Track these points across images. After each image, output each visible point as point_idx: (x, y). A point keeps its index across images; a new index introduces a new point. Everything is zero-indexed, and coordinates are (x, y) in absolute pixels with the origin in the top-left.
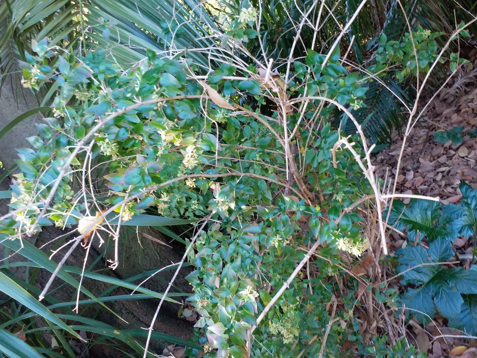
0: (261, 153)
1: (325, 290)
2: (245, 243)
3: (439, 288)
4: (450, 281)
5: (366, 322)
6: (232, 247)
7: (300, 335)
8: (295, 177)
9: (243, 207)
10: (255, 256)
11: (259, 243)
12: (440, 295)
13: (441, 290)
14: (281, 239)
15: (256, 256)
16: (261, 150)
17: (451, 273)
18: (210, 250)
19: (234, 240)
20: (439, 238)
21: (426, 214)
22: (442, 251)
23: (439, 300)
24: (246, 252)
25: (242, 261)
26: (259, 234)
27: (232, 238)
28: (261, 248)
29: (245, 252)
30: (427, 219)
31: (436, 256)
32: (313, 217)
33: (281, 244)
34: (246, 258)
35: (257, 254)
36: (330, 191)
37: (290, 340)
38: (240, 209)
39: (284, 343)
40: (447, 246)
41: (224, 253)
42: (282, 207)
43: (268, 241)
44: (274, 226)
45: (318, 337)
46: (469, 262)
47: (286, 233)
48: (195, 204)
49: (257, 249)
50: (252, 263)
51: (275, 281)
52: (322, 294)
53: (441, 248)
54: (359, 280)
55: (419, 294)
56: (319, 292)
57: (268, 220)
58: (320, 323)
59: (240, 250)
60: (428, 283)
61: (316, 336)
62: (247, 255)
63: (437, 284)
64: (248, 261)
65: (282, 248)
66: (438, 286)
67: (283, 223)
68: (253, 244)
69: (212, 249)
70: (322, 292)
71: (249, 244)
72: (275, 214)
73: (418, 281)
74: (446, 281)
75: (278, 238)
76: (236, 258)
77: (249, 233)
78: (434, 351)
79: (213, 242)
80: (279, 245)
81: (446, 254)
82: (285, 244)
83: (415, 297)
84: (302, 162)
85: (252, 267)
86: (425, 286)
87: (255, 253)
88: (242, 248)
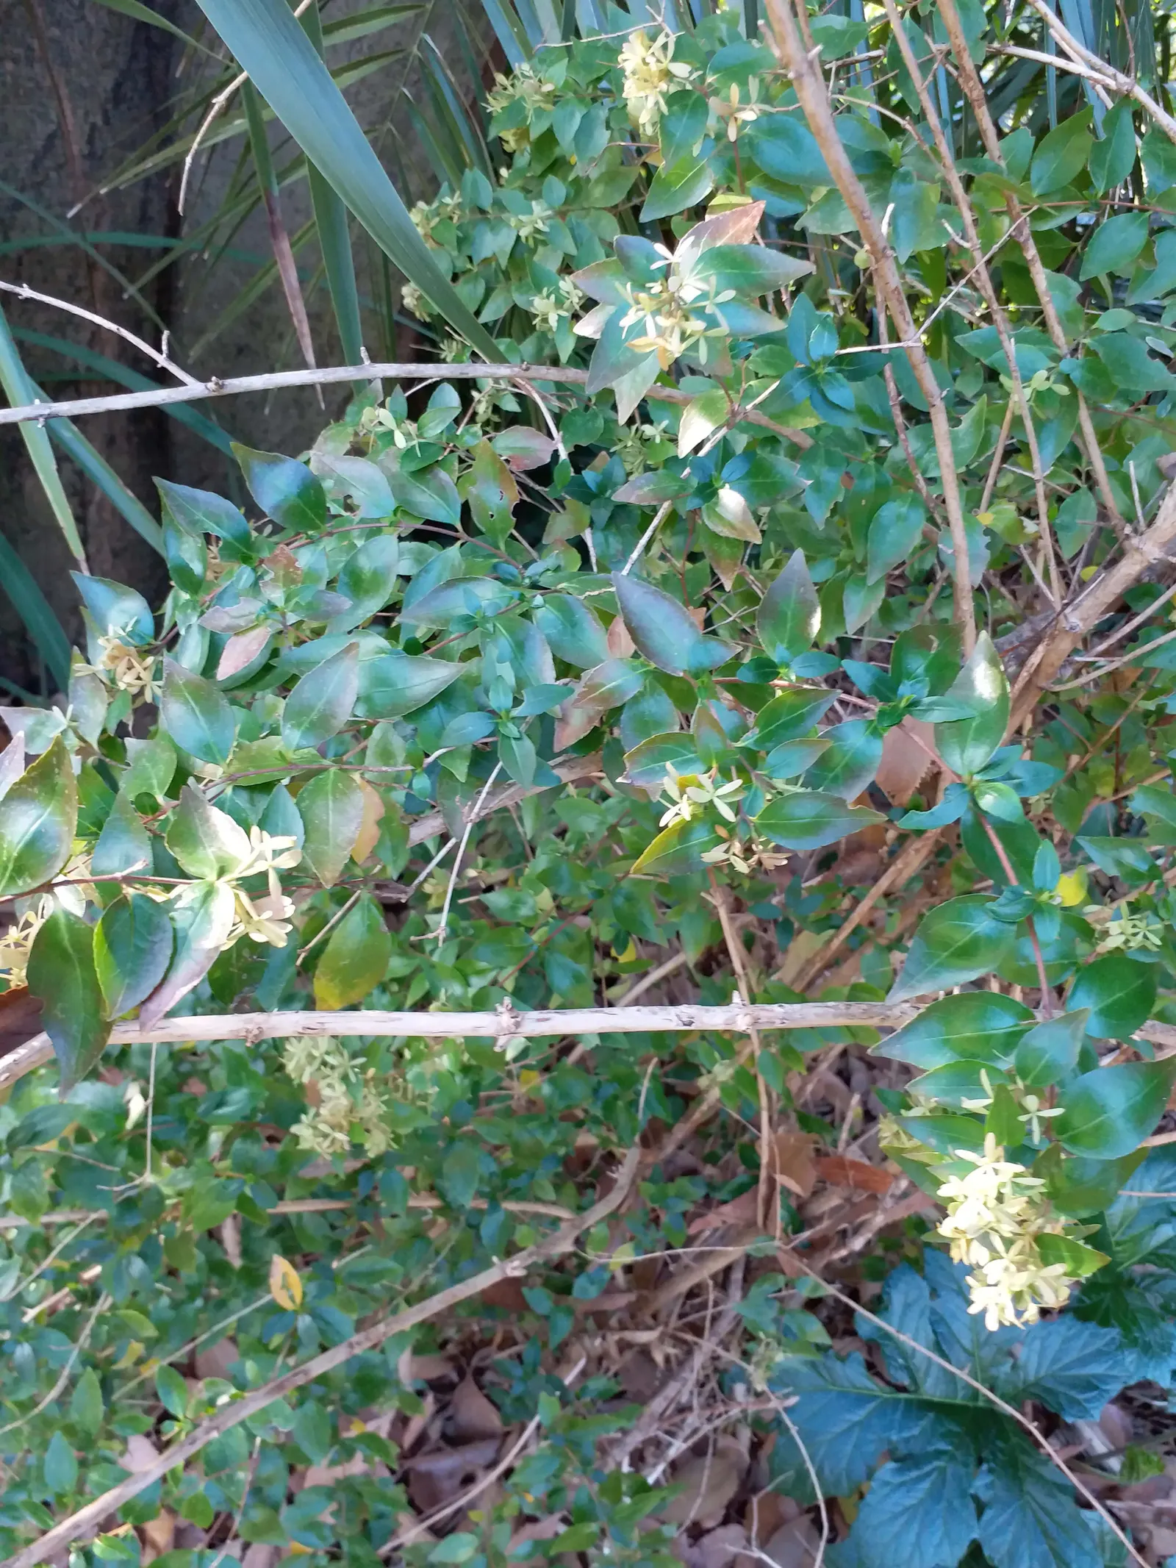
0: (1063, 390)
1: (633, 1104)
2: (554, 646)
3: (939, 1454)
4: (990, 1471)
5: (632, 1297)
6: (487, 594)
7: (380, 1160)
8: (1035, 659)
9: (731, 500)
10: (529, 746)
11: (613, 715)
12: (914, 1474)
13: (936, 1463)
14: (728, 814)
15: (525, 750)
16: (1076, 376)
17: (1024, 1458)
18: (391, 504)
19: (535, 586)
20: (1114, 1333)
21: (1157, 1224)
22: (1074, 1372)
23: (898, 1480)
24: (510, 679)
25: (446, 697)
26: (662, 679)
27: (531, 570)
28: (591, 742)
29: (507, 672)
30: (1138, 1239)
31: (1039, 1365)
32: (1004, 906)
33: (701, 836)
34: (482, 708)
35: (545, 751)
36: (1119, 863)
37: (323, 1147)
38: (708, 492)
39: (294, 1129)
40: (1104, 1379)
41: (428, 582)
42: (906, 691)
43: (661, 750)
44: (764, 723)
45: (438, 1211)
46: (1080, 1449)
47: (776, 819)
48: (559, 303)
49: (576, 726)
50: (482, 758)
51: (514, 908)
52: (609, 1107)
53: (1083, 1361)
54: (763, 1188)
55: (862, 1399)
56: (609, 1090)
57: (767, 669)
58: (497, 1181)
59: (501, 645)
60: (928, 1406)
61: (435, 1203)
62: (498, 699)
63: (946, 1436)
64: (469, 727)
65: (683, 860)
66: (942, 1446)
67: (823, 762)
68: (579, 688)
69: (403, 509)
70: (616, 1098)
71: (565, 669)
72: (839, 680)
73: (908, 1369)
74: (980, 1461)
75: (723, 795)
76: (443, 655)
77: (620, 627)
78: (706, 1540)
79: (441, 491)
80: (685, 830)
81: (1073, 1393)
82: (715, 855)
83: (843, 1395)
84: (1133, 638)
85: (461, 771)
86: (908, 1402)
87: (544, 728)
88: (520, 647)
